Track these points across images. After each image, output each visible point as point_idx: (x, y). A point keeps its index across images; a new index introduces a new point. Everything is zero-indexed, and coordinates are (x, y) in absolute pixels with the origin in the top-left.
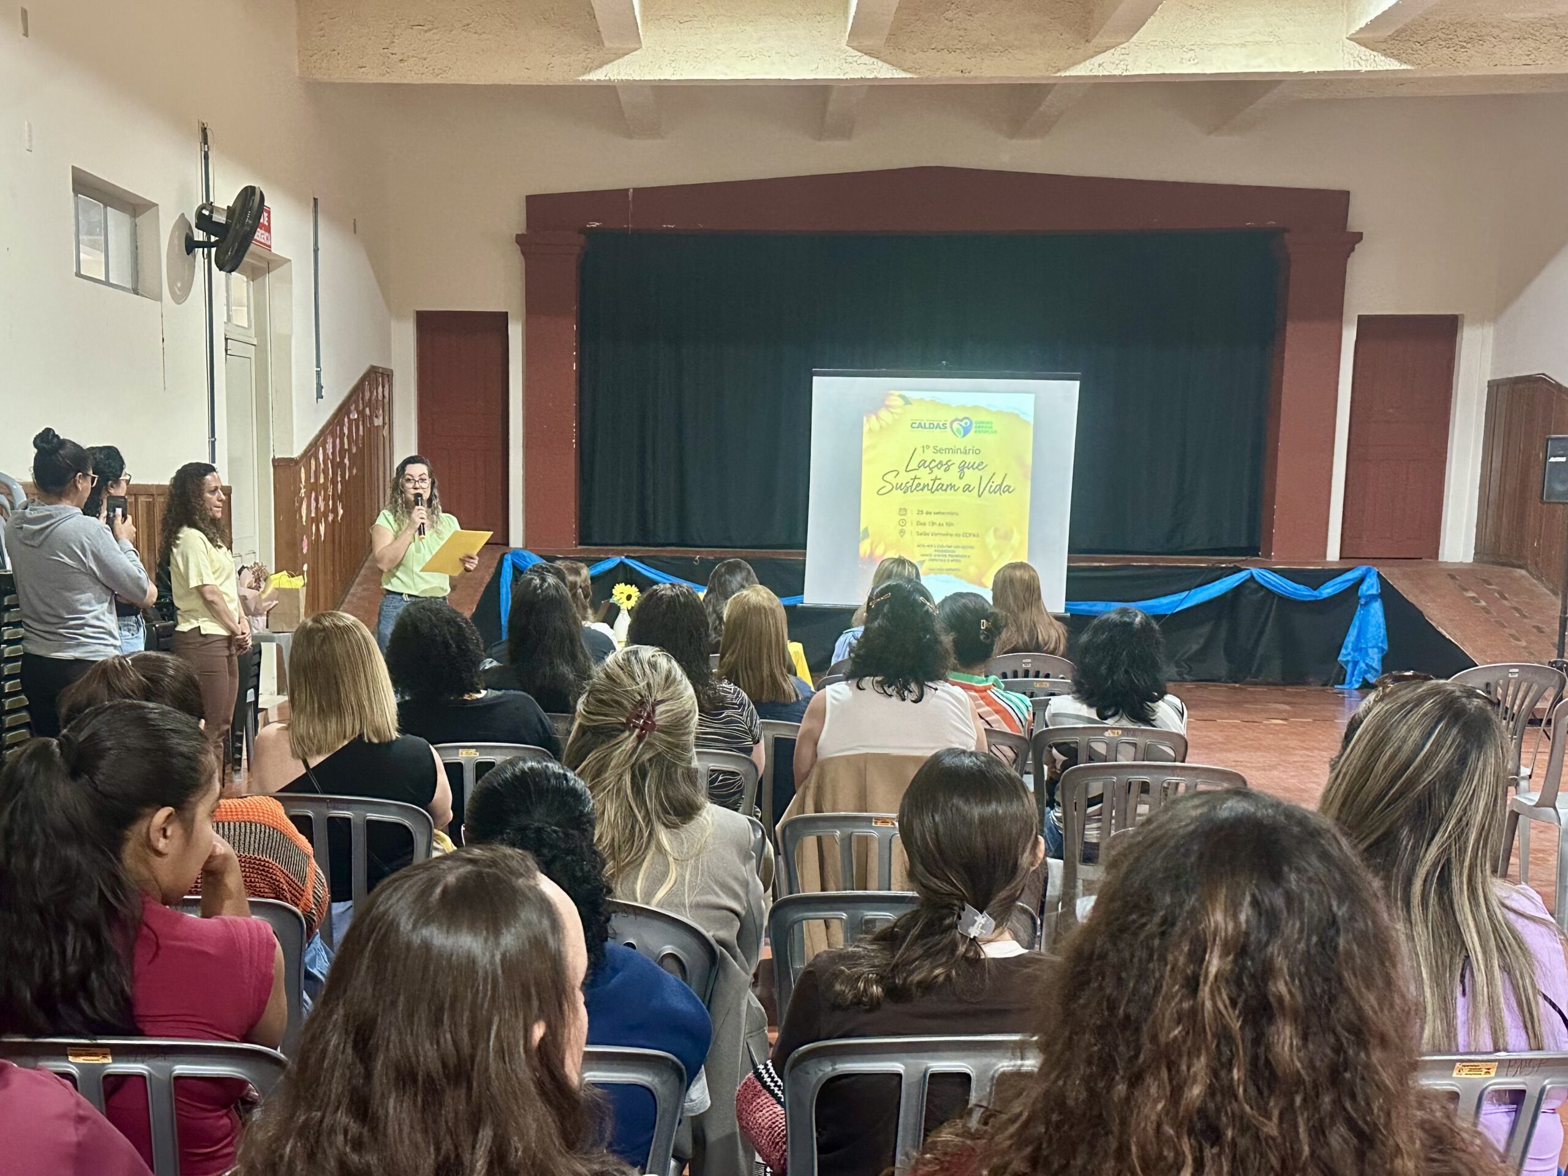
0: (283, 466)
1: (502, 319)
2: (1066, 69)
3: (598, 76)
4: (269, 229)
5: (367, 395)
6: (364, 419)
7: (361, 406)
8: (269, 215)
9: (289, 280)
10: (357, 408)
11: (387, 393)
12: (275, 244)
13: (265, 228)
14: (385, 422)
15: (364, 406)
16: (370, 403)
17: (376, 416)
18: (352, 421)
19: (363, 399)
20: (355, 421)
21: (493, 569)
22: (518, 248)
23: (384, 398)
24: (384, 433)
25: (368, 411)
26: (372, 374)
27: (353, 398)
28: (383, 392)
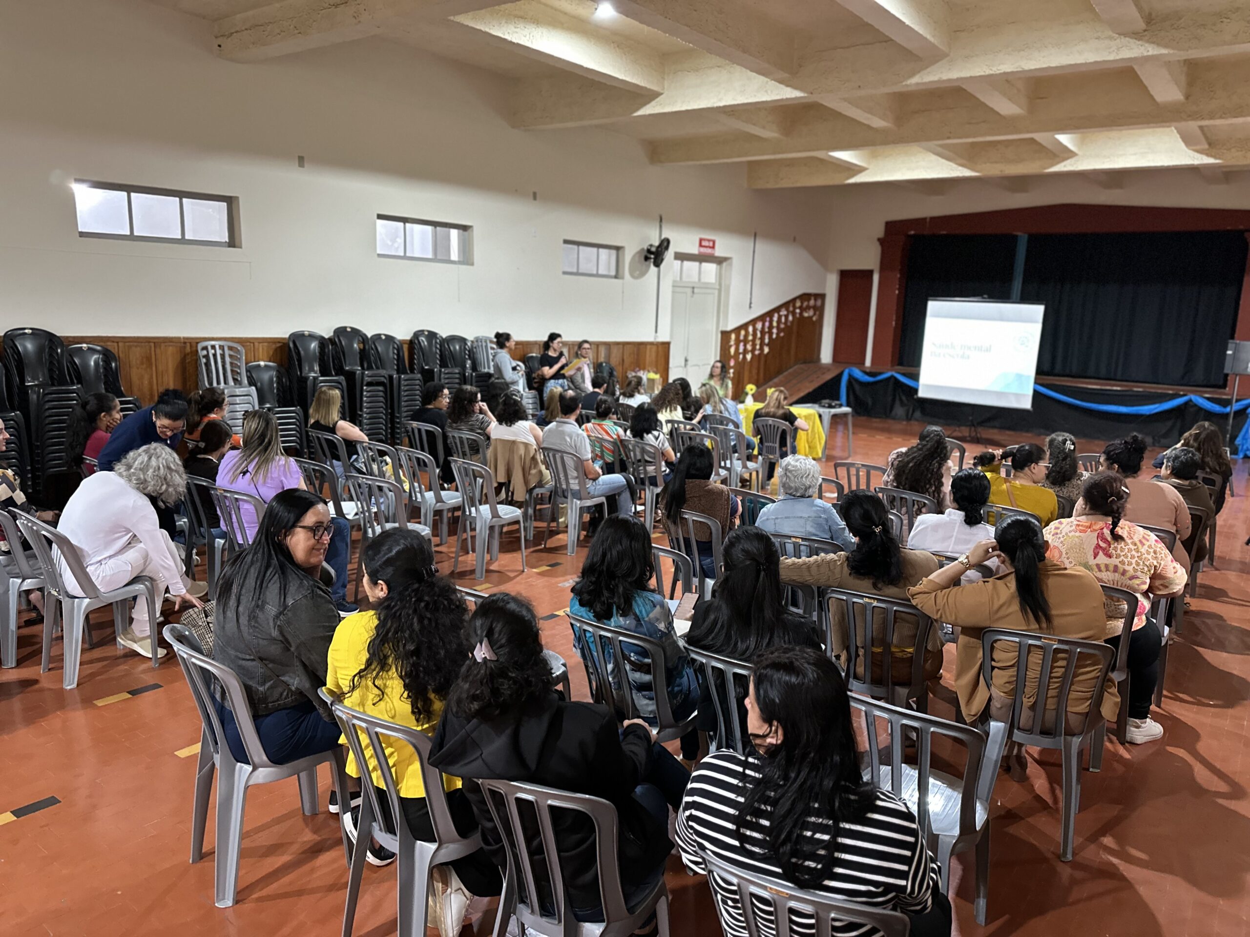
0: (725, 335)
1: (870, 273)
2: (1048, 168)
3: (852, 181)
4: (713, 247)
5: (798, 304)
6: (794, 313)
7: (791, 309)
8: (714, 242)
9: (731, 265)
10: (787, 310)
11: (819, 303)
12: (718, 252)
13: (710, 247)
14: (815, 314)
15: (795, 308)
16: (800, 308)
17: (806, 312)
18: (782, 315)
19: (794, 306)
20: (785, 315)
21: (835, 375)
22: (879, 243)
23: (815, 305)
24: (814, 319)
25: (798, 311)
26: (805, 296)
27: (784, 306)
28: (815, 303)
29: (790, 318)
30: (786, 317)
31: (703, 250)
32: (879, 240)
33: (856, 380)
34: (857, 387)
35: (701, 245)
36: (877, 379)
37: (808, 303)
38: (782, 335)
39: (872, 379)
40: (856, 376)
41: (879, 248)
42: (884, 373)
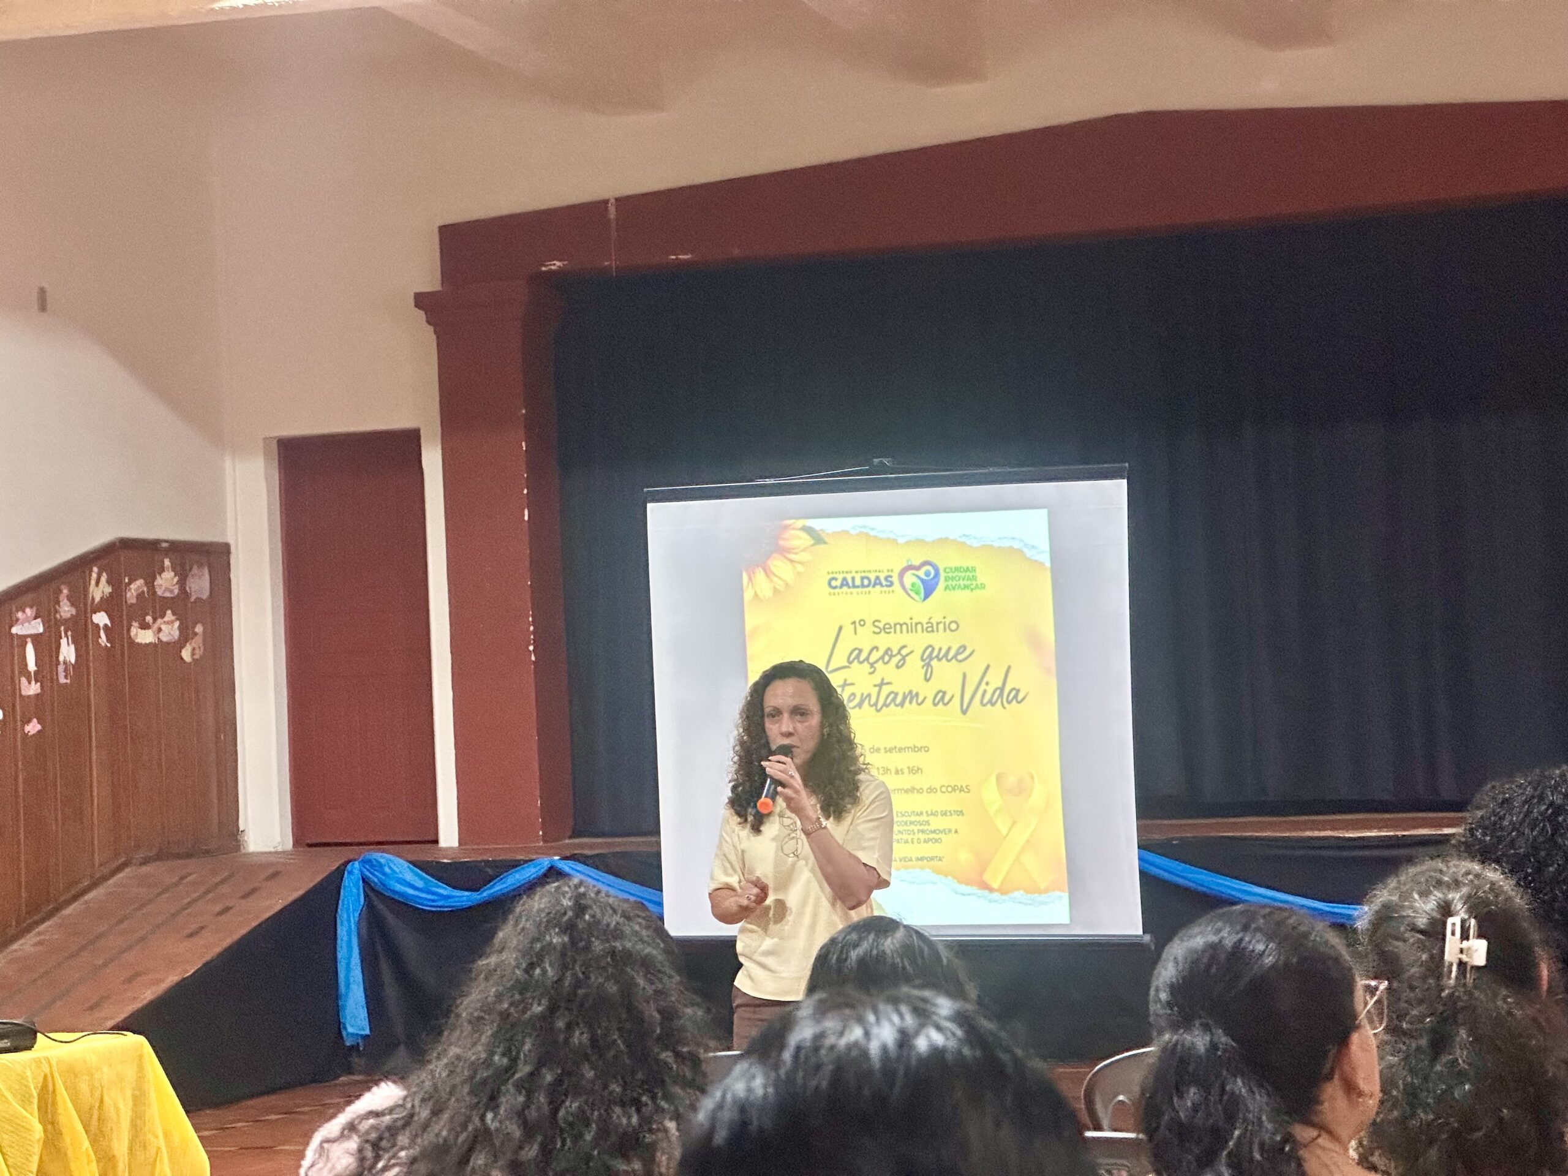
1: (411, 440)
5: (100, 590)
6: (82, 631)
7: (66, 610)
10: (46, 614)
11: (200, 585)
14: (186, 635)
15: (84, 607)
16: (110, 604)
17: (145, 626)
18: (23, 639)
19: (80, 598)
20: (36, 639)
21: (301, 892)
22: (421, 314)
23: (184, 593)
24: (186, 654)
25: (101, 619)
26: (123, 555)
27: (30, 596)
28: (182, 583)
29: (68, 652)
30: (47, 646)
32: (422, 300)
33: (403, 907)
34: (408, 940)
36: (486, 893)
37: (150, 583)
38: (33, 727)
39: (464, 898)
40: (399, 887)
41: (428, 337)
42: (515, 865)
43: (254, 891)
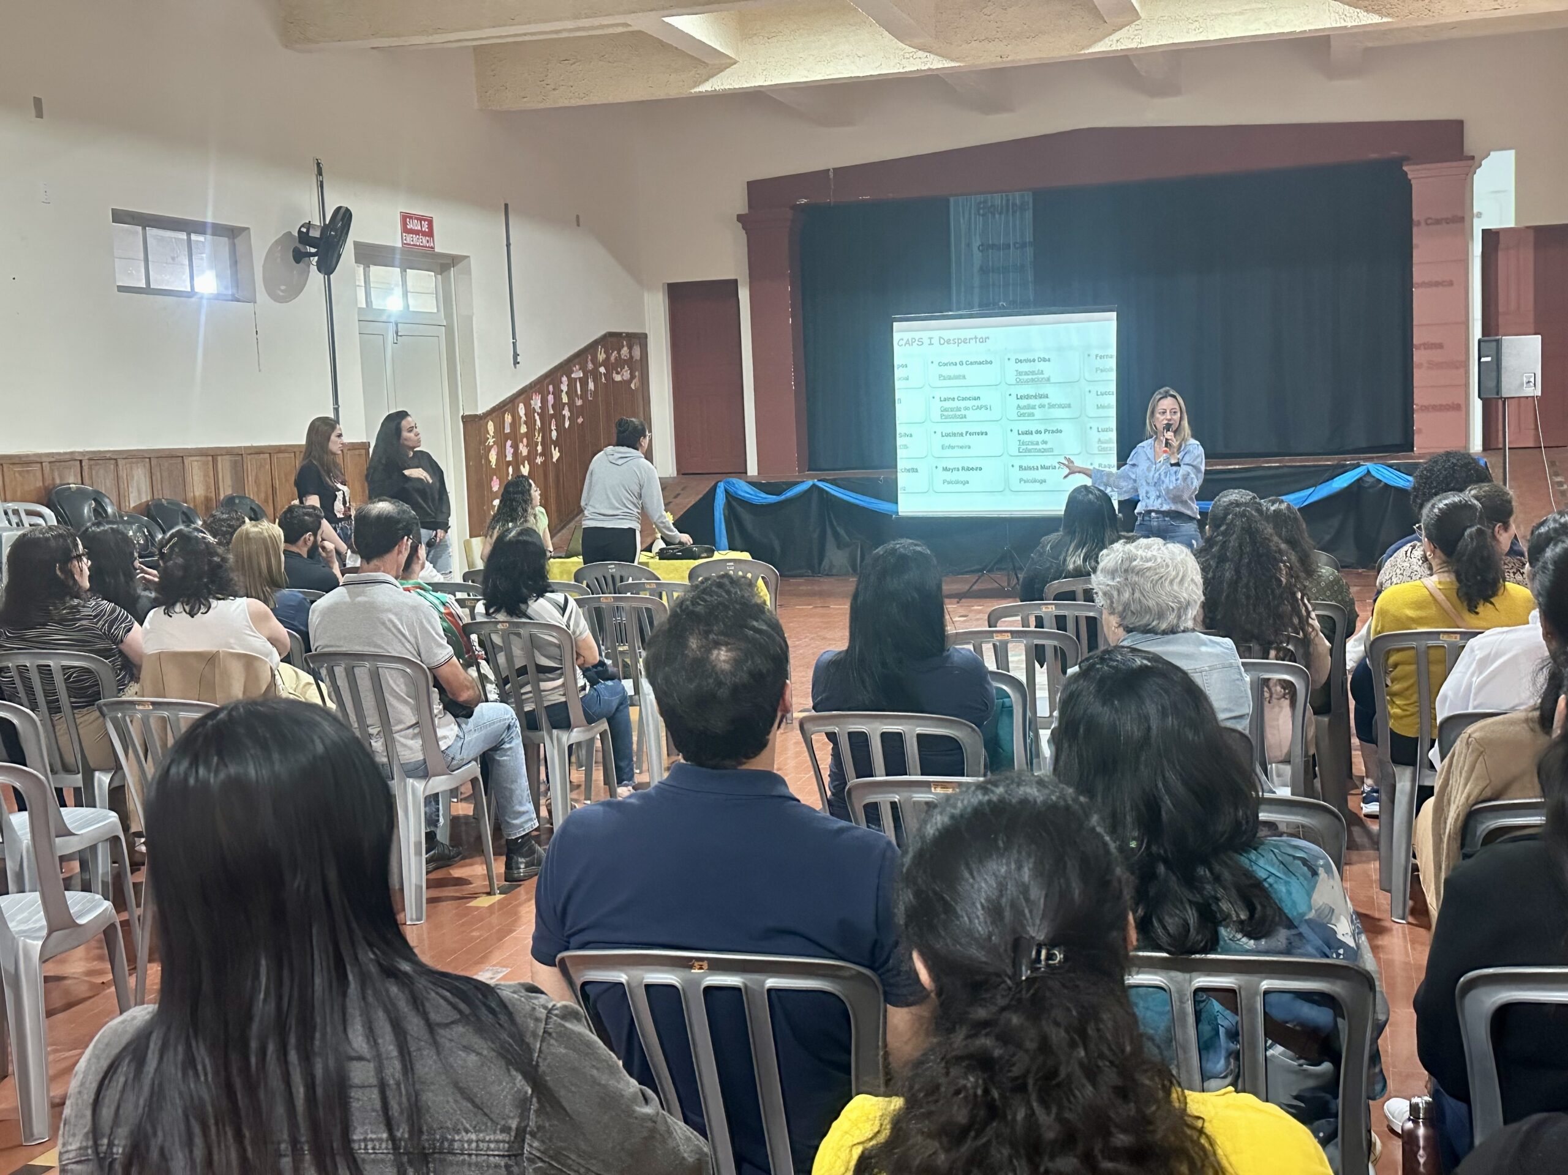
0: (472, 424)
1: (730, 287)
4: (430, 234)
5: (601, 357)
6: (596, 376)
7: (590, 366)
8: (430, 223)
9: (468, 272)
10: (583, 368)
11: (637, 352)
12: (442, 245)
13: (424, 234)
14: (632, 377)
15: (597, 365)
16: (606, 363)
17: (618, 373)
18: (575, 379)
19: (594, 360)
20: (580, 379)
21: (700, 496)
22: (740, 225)
23: (631, 357)
24: (633, 386)
25: (602, 370)
26: (610, 339)
27: (577, 361)
28: (630, 353)
29: (591, 386)
30: (584, 383)
31: (410, 239)
32: (740, 218)
33: (743, 502)
34: (747, 517)
35: (406, 230)
36: (782, 497)
37: (619, 353)
38: (580, 420)
39: (772, 499)
40: (743, 494)
41: (743, 236)
42: (796, 484)
43: (678, 495)
